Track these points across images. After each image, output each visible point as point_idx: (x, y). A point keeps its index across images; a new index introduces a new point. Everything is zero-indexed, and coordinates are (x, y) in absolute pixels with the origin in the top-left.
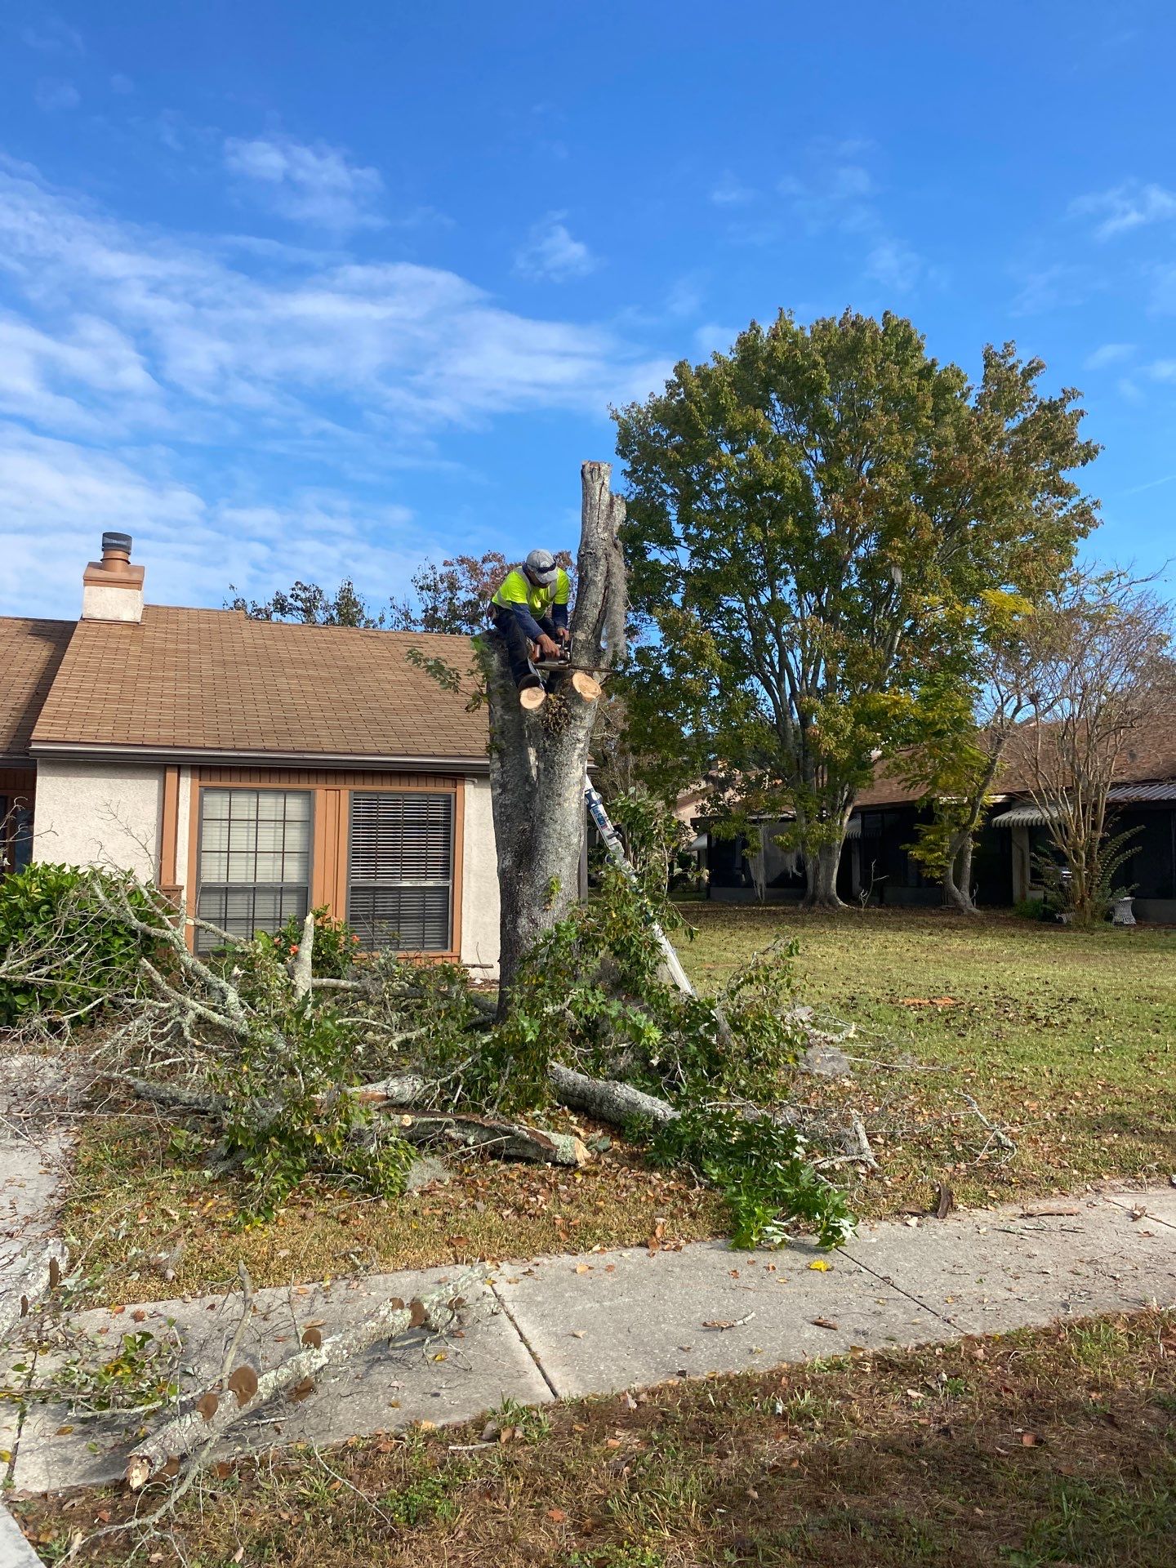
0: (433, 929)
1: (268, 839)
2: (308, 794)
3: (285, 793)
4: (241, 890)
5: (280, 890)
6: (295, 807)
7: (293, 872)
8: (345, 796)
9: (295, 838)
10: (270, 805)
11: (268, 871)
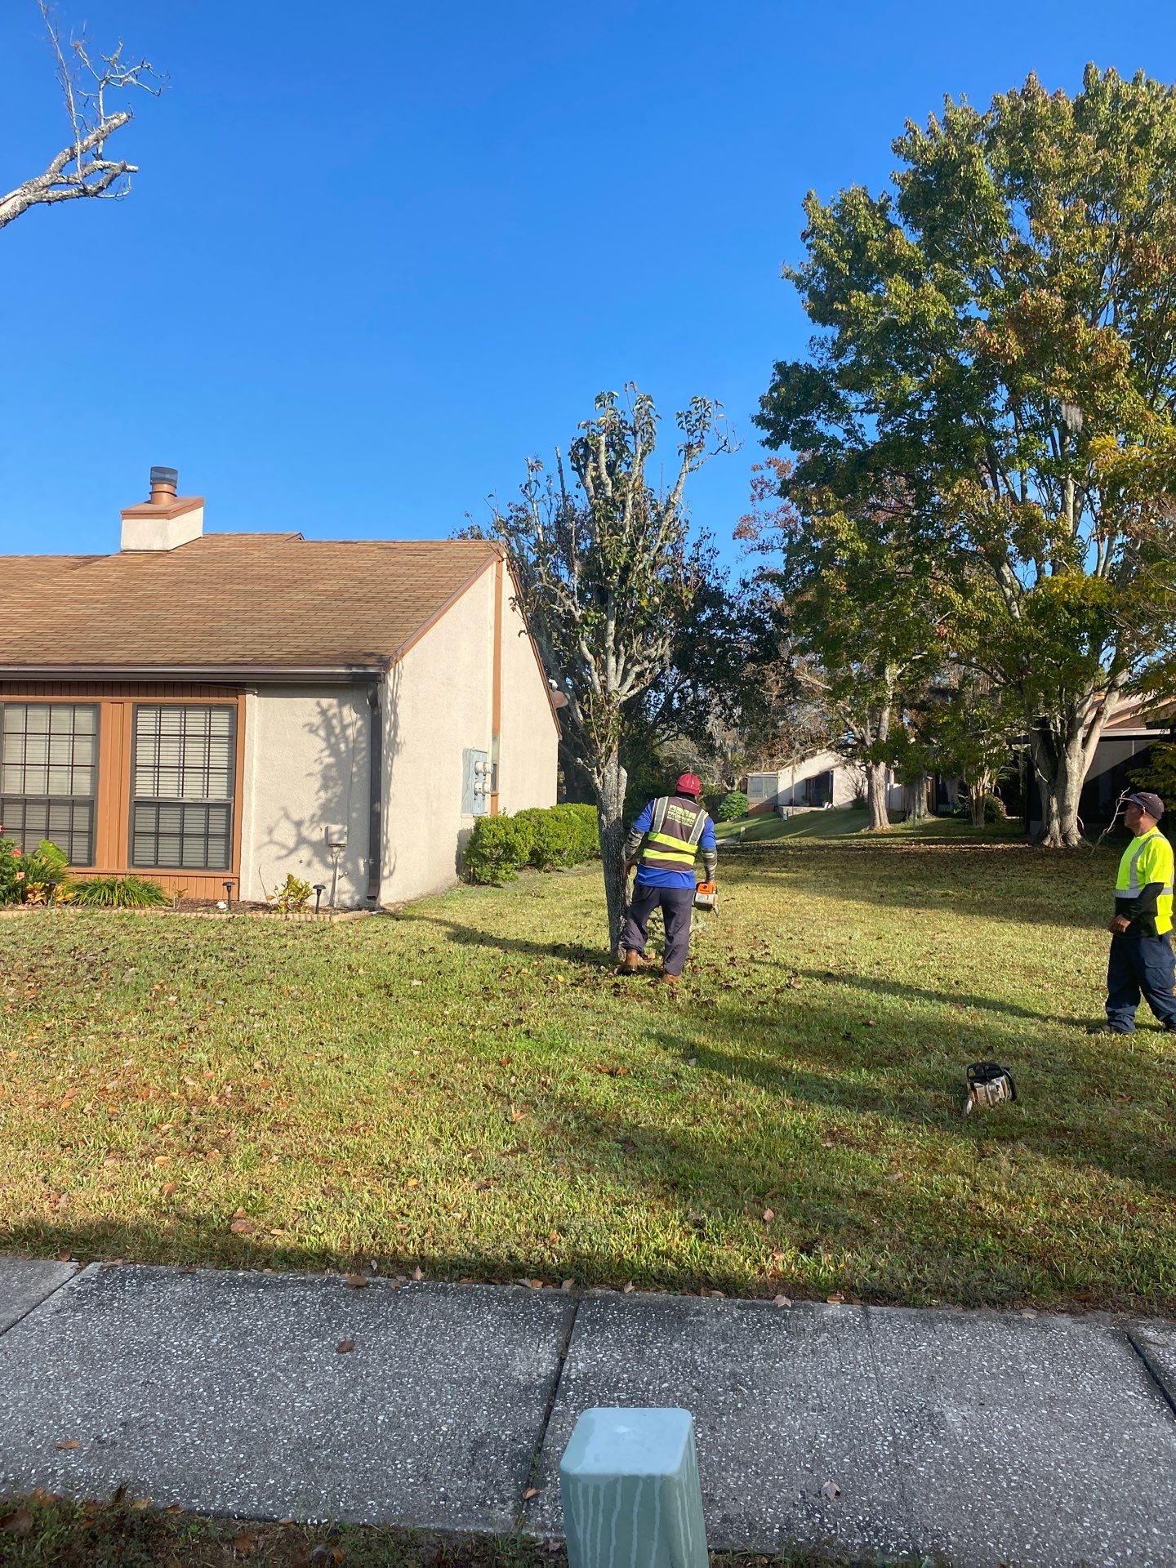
0: (217, 847)
1: (61, 753)
2: (95, 707)
3: (74, 706)
4: (36, 801)
5: (72, 803)
6: (85, 718)
7: (83, 784)
8: (129, 707)
9: (84, 749)
10: (62, 717)
11: (59, 784)
